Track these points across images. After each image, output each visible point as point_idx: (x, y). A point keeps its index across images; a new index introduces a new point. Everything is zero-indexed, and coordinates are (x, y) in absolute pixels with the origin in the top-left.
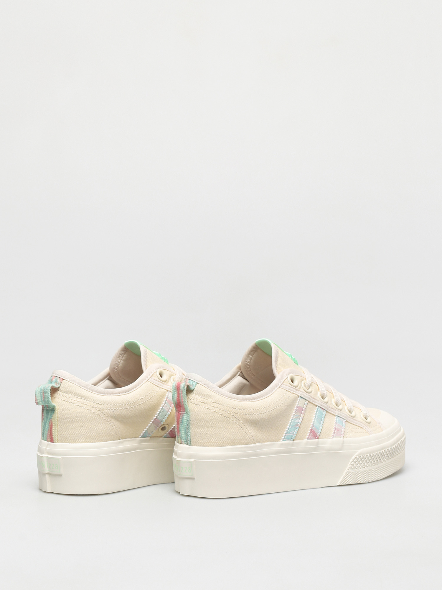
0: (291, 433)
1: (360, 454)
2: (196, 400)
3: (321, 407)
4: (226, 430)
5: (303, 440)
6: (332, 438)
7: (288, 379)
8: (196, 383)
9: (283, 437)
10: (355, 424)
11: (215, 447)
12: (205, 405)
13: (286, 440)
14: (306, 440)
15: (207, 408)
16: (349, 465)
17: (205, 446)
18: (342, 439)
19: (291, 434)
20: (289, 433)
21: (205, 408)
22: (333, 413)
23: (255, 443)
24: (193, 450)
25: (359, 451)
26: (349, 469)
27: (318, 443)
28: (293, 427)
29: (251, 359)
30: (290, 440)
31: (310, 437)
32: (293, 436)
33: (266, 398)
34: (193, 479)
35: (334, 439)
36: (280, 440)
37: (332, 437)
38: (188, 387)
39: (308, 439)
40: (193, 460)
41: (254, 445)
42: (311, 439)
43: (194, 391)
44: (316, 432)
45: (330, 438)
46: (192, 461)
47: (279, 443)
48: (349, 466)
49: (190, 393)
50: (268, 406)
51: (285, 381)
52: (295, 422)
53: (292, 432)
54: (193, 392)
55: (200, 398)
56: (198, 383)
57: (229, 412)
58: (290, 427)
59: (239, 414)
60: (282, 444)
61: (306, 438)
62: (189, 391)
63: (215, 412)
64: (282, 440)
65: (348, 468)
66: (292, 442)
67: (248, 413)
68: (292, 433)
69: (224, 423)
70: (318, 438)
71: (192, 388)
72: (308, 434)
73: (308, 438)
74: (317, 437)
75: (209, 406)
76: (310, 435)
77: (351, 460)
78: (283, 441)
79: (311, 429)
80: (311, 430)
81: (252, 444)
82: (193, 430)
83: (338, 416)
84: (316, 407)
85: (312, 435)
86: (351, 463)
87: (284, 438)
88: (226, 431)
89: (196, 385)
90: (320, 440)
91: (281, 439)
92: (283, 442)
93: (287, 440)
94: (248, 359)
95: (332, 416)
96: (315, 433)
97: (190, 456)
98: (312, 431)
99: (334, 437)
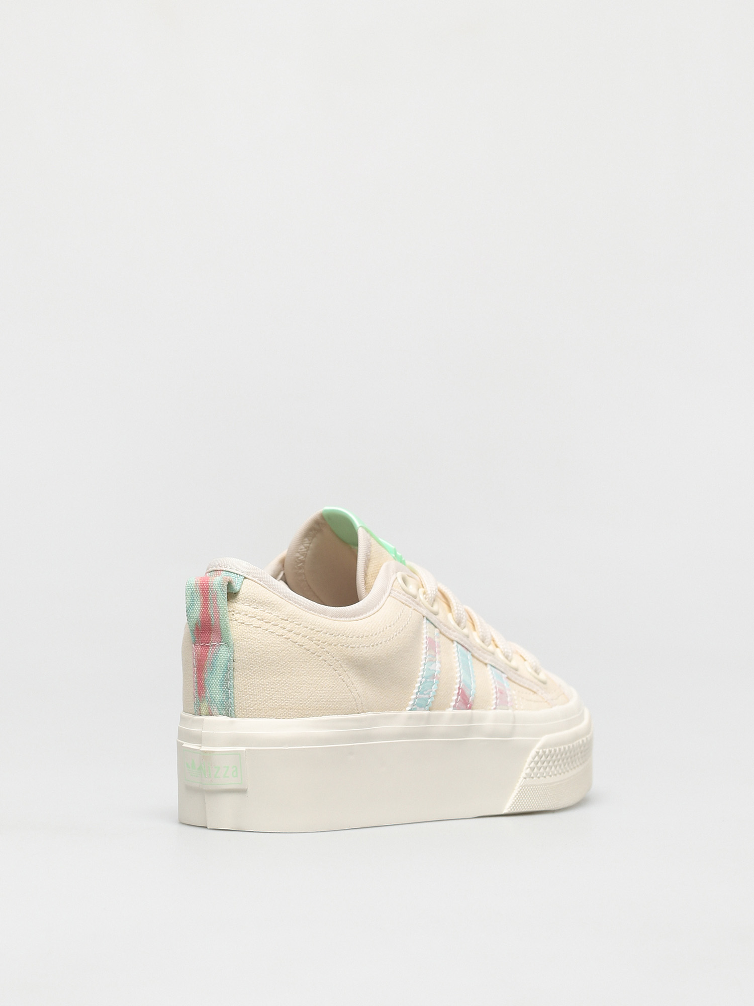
0: (425, 692)
1: (544, 747)
2: (246, 615)
3: (462, 643)
4: (312, 680)
5: (444, 710)
6: (495, 709)
7: (398, 581)
8: (241, 577)
9: (411, 702)
10: (521, 684)
11: (290, 717)
12: (267, 624)
13: (415, 709)
14: (450, 711)
15: (272, 631)
16: (525, 768)
17: (269, 717)
18: (510, 711)
19: (424, 694)
20: (422, 693)
21: (266, 632)
22: (482, 660)
23: (363, 712)
24: (242, 726)
25: (543, 740)
26: (525, 778)
27: (471, 719)
28: (428, 680)
29: (309, 547)
30: (423, 709)
31: (457, 704)
32: (429, 700)
33: (374, 614)
34: (243, 791)
35: (498, 711)
36: (405, 708)
37: (494, 706)
38: (230, 584)
39: (454, 709)
40: (243, 749)
41: (362, 715)
42: (459, 708)
43: (240, 596)
44: (467, 693)
45: (490, 710)
46: (243, 751)
47: (406, 713)
48: (525, 771)
49: (232, 598)
50: (381, 630)
51: (394, 584)
52: (429, 669)
53: (427, 692)
54: (238, 597)
55: (255, 610)
56: (245, 578)
57: (316, 640)
58: (424, 680)
59: (335, 645)
60: (410, 717)
61: (450, 707)
62: (232, 595)
63: (289, 640)
64: (409, 708)
65: (523, 775)
66: (426, 712)
67: (351, 643)
68: (427, 694)
69: (308, 664)
70: (470, 708)
71: (236, 587)
72: (455, 698)
73: (455, 707)
74: (468, 706)
75: (275, 627)
76: (457, 699)
77: (529, 759)
78: (411, 710)
79: (458, 686)
80: (459, 688)
81: (358, 713)
82: (240, 682)
83: (492, 666)
84: (453, 643)
85: (461, 700)
86: (529, 765)
87: (413, 705)
88: (312, 682)
89: (242, 582)
90: (474, 711)
91: (407, 706)
92: (413, 713)
93: (418, 708)
94: (302, 547)
95: (481, 664)
96: (466, 696)
97: (236, 741)
98: (460, 691)
99: (498, 707)
